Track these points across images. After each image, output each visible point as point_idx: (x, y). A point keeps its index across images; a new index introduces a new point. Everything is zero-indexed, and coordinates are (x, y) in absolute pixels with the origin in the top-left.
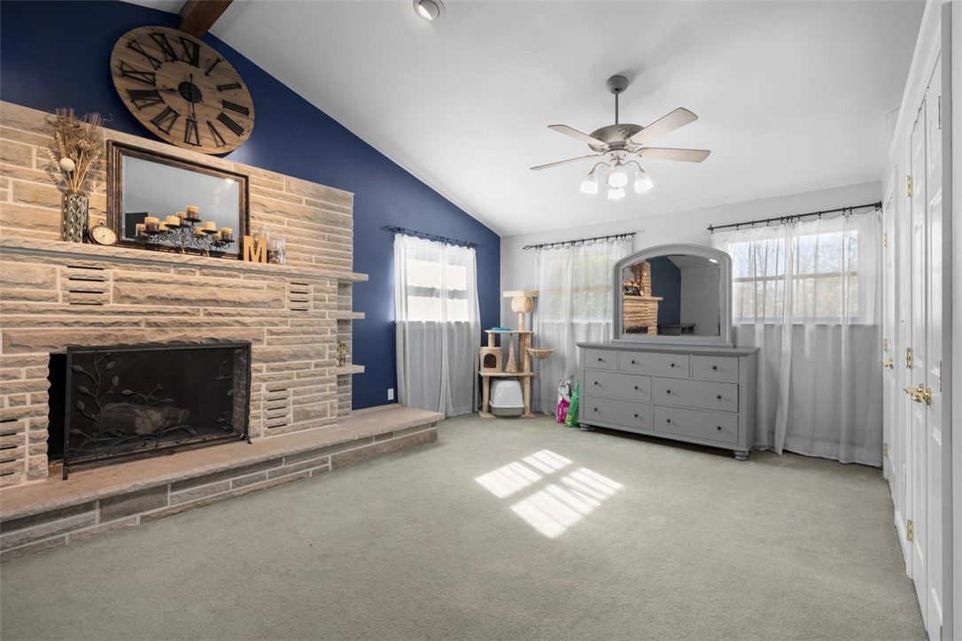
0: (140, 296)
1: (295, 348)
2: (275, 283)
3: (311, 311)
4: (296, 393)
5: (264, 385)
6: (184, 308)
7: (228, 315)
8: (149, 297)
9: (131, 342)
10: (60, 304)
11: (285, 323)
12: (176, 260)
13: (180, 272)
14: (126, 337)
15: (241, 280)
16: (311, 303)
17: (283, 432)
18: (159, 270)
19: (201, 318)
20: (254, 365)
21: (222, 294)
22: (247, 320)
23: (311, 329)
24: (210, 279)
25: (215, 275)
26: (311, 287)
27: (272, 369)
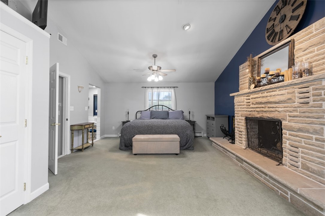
0: (255, 103)
1: (301, 125)
2: (290, 90)
3: (311, 103)
4: (302, 152)
5: (288, 142)
6: (263, 106)
7: (273, 107)
8: (256, 103)
9: (253, 117)
10: (245, 106)
11: (296, 111)
12: (259, 90)
13: (261, 94)
14: (253, 115)
15: (278, 92)
16: (312, 98)
17: (295, 170)
18: (257, 94)
19: (267, 109)
20: (283, 131)
21: (271, 100)
22: (280, 109)
23: (310, 115)
24: (268, 94)
25: (269, 92)
26: (311, 88)
27: (292, 135)
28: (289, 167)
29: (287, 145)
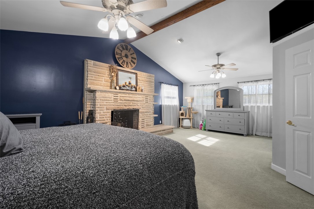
0: (123, 100)
1: (146, 111)
2: (143, 97)
3: (149, 102)
4: (146, 120)
5: (141, 118)
6: (129, 102)
7: (136, 103)
8: (125, 100)
9: (122, 109)
10: (113, 101)
11: (144, 105)
12: (128, 92)
13: (129, 95)
14: (121, 108)
15: (137, 96)
16: (149, 101)
17: (144, 129)
18: (126, 94)
19: (131, 104)
20: (139, 114)
21: (135, 99)
22: (138, 104)
23: (149, 106)
24: (133, 96)
25: (134, 95)
26: (149, 97)
27: (142, 115)
28: (141, 129)
29: (141, 120)
